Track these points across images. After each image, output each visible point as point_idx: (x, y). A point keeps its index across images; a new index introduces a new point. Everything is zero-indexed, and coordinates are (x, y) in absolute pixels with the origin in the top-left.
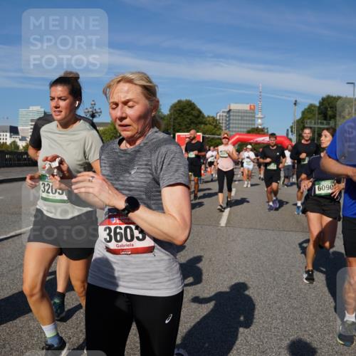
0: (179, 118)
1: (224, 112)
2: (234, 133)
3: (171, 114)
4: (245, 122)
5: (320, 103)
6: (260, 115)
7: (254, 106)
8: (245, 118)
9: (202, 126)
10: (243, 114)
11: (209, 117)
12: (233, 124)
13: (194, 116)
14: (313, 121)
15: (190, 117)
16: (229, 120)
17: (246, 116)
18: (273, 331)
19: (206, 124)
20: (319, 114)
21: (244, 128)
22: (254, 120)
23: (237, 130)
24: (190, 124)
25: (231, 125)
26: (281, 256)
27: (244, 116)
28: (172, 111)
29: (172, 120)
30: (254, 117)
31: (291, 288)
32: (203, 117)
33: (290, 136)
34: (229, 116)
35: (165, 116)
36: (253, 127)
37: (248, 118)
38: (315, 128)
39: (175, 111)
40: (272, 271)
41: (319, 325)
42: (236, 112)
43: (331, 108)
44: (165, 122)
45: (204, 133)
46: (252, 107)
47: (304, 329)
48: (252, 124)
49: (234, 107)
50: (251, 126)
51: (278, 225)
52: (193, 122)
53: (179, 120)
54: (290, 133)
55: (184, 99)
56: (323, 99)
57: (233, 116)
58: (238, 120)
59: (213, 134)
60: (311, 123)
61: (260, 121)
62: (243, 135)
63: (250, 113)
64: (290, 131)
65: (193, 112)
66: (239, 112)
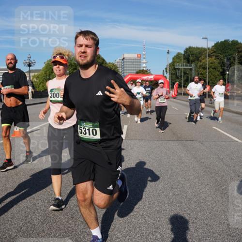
1: (119, 60)
2: (127, 74)
4: (134, 66)
5: (184, 52)
6: (144, 61)
10: (133, 61)
11: (110, 63)
12: (126, 67)
14: (180, 64)
16: (124, 65)
17: (135, 62)
18: (163, 212)
20: (184, 59)
21: (134, 70)
22: (141, 64)
23: (129, 71)
25: (125, 69)
26: (165, 158)
27: (134, 62)
30: (141, 62)
31: (173, 181)
32: (106, 63)
33: (165, 75)
34: (124, 62)
36: (140, 69)
37: (136, 63)
38: (181, 69)
40: (159, 169)
41: (194, 206)
42: (128, 59)
43: (192, 55)
46: (139, 56)
47: (183, 210)
48: (139, 67)
49: (126, 56)
50: (138, 69)
51: (161, 137)
54: (165, 73)
56: (187, 49)
57: (126, 62)
58: (130, 65)
60: (179, 65)
61: (144, 65)
62: (133, 75)
63: (137, 60)
64: (165, 71)
65: (99, 60)
66: (130, 59)
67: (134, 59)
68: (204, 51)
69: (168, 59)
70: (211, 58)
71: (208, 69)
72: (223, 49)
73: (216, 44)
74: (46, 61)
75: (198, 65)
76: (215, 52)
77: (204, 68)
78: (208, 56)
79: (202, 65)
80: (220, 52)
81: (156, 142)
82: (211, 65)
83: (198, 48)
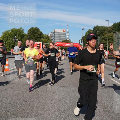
0: (32, 35)
1: (52, 33)
2: (56, 42)
3: (28, 34)
4: (61, 37)
5: (93, 29)
6: (68, 34)
7: (65, 30)
8: (61, 36)
9: (43, 39)
10: (60, 34)
11: (45, 35)
12: (56, 38)
13: (39, 34)
15: (37, 35)
16: (54, 36)
19: (44, 38)
21: (61, 40)
22: (65, 36)
23: (58, 40)
24: (37, 38)
25: (55, 39)
27: (61, 34)
28: (29, 32)
29: (29, 36)
30: (65, 35)
32: (43, 35)
33: (81, 43)
34: (54, 34)
35: (26, 34)
36: (65, 39)
37: (62, 36)
39: (30, 32)
43: (98, 31)
44: (26, 37)
45: (43, 42)
46: (64, 31)
48: (64, 38)
49: (56, 30)
50: (64, 39)
52: (38, 37)
53: (32, 36)
54: (81, 42)
55: (34, 27)
56: (95, 27)
57: (56, 34)
59: (47, 43)
61: (68, 37)
62: (60, 43)
63: (63, 33)
64: (80, 41)
65: (38, 33)
66: (58, 33)
67: (61, 33)
68: (106, 29)
69: (82, 33)
70: (110, 34)
71: (109, 40)
72: (119, 28)
73: (114, 25)
74: (4, 32)
75: (102, 38)
76: (113, 29)
77: (106, 40)
78: (109, 32)
79: (105, 38)
80: (116, 29)
81: (71, 88)
82: (110, 38)
83: (102, 27)
